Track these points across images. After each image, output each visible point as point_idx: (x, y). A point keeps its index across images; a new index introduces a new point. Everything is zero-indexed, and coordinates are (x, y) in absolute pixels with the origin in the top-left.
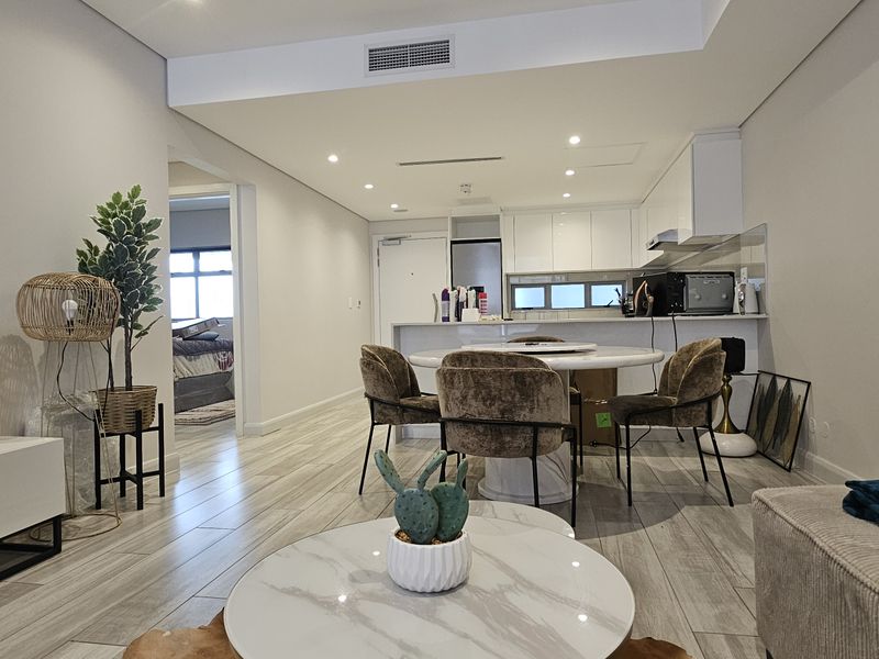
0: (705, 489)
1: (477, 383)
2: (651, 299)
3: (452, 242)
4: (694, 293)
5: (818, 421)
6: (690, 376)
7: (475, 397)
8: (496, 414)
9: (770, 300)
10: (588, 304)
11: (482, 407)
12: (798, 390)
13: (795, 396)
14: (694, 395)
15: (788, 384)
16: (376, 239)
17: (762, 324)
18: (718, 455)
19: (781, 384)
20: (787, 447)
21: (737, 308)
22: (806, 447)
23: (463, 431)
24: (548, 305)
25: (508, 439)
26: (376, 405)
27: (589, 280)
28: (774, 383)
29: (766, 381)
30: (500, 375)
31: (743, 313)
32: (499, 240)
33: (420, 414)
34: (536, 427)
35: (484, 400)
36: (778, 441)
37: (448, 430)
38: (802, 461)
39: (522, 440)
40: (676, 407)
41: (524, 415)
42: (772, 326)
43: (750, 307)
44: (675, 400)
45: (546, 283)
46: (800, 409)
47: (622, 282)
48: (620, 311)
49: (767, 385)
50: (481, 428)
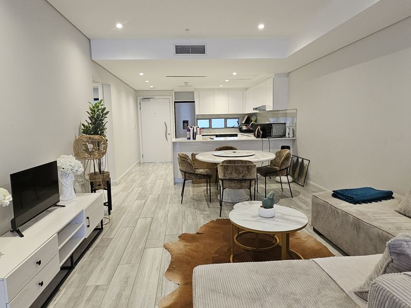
0: (282, 193)
1: (236, 169)
2: (261, 132)
3: (175, 102)
4: (275, 131)
5: (312, 172)
6: (283, 162)
7: (235, 172)
8: (241, 177)
9: (298, 133)
10: (226, 127)
11: (237, 176)
12: (306, 162)
13: (305, 164)
14: (284, 167)
15: (298, 159)
16: (139, 98)
17: (294, 141)
18: (281, 183)
19: (300, 160)
20: (303, 179)
21: (287, 135)
22: (308, 179)
23: (230, 183)
24: (210, 127)
25: (244, 184)
26: (186, 174)
27: (226, 117)
28: (298, 160)
29: (295, 159)
30: (243, 167)
31: (289, 137)
32: (194, 102)
33: (202, 176)
34: (251, 180)
35: (238, 173)
36: (299, 178)
37: (224, 182)
38: (307, 183)
39: (247, 184)
40: (279, 171)
41: (248, 177)
42: (298, 141)
43: (291, 135)
44: (278, 168)
45: (210, 118)
46: (306, 168)
47: (238, 118)
48: (238, 130)
49: (295, 160)
50: (236, 181)
